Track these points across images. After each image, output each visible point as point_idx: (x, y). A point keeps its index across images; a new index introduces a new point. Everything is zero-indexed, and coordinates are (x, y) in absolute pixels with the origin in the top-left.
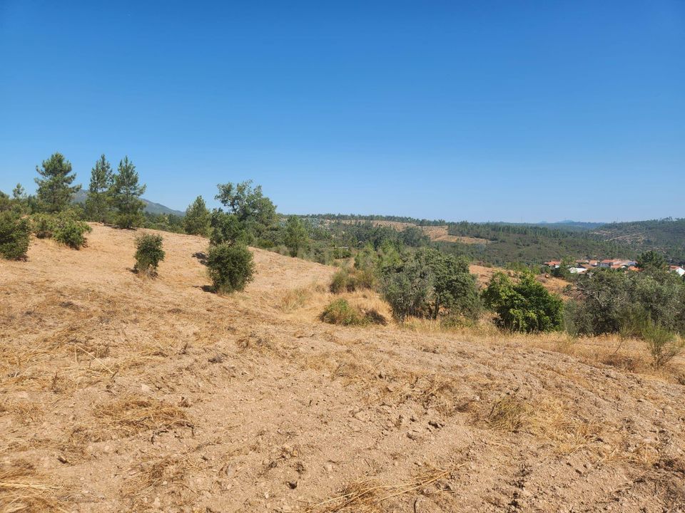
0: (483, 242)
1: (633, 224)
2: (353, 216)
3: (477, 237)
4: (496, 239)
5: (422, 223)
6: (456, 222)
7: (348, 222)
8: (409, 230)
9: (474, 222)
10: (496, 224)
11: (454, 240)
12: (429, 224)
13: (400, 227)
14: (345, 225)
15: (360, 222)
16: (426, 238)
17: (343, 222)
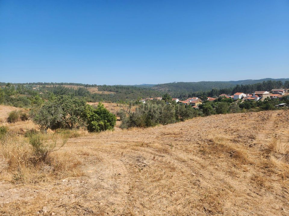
0: (112, 93)
1: (165, 84)
2: (52, 84)
3: (110, 91)
4: (118, 92)
5: (87, 86)
6: (101, 85)
7: (49, 86)
8: (80, 89)
9: (109, 85)
10: (117, 86)
11: (101, 93)
12: (90, 86)
13: (76, 88)
14: (48, 87)
15: (55, 86)
16: (88, 92)
17: (47, 86)
